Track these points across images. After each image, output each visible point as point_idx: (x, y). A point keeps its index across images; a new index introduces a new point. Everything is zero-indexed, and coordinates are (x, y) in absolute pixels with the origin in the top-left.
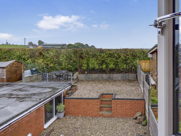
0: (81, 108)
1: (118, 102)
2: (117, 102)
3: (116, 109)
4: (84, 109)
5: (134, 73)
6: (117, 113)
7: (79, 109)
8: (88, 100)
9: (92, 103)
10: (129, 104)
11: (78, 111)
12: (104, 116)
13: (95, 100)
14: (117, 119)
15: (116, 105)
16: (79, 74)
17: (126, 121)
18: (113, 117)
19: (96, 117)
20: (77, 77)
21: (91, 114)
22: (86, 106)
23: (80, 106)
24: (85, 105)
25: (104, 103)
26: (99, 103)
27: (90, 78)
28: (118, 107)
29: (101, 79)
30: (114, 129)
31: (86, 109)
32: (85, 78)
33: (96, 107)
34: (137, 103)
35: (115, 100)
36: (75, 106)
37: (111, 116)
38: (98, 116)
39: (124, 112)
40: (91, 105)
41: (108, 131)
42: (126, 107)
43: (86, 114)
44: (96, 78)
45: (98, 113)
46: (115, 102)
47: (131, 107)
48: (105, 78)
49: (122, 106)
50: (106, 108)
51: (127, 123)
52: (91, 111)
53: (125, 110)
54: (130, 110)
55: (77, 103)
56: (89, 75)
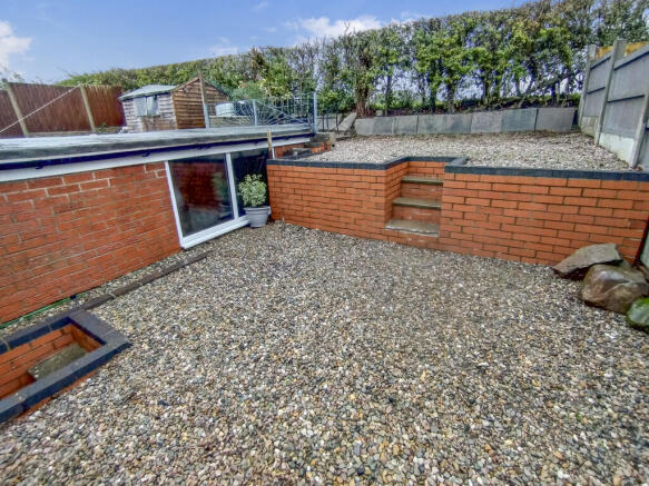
0: (318, 199)
1: (476, 186)
2: (470, 186)
3: (460, 215)
4: (330, 206)
5: (566, 106)
6: (463, 236)
7: (311, 204)
8: (340, 170)
9: (355, 185)
10: (536, 198)
11: (309, 209)
12: (403, 242)
13: (369, 172)
14: (460, 260)
15: (462, 200)
16: (358, 117)
17: (506, 276)
18: (442, 251)
19: (370, 239)
20: (352, 127)
21: (352, 226)
22: (336, 195)
23: (315, 193)
24: (330, 189)
25: (414, 191)
26: (383, 187)
27: (389, 131)
28: (473, 209)
29: (425, 132)
30: (433, 305)
31: (335, 207)
32: (374, 131)
33: (374, 200)
34: (596, 193)
35: (460, 176)
36: (300, 192)
37: (432, 246)
38: (380, 237)
39: (504, 235)
40: (353, 191)
41: (399, 306)
42: (519, 213)
43: (335, 224)
44: (408, 130)
45: (380, 224)
46: (462, 185)
47: (547, 216)
48: (440, 130)
49: (495, 203)
50: (417, 212)
51: (510, 286)
52: (353, 216)
53: (510, 228)
54: (540, 232)
55: (304, 181)
56: (387, 119)
